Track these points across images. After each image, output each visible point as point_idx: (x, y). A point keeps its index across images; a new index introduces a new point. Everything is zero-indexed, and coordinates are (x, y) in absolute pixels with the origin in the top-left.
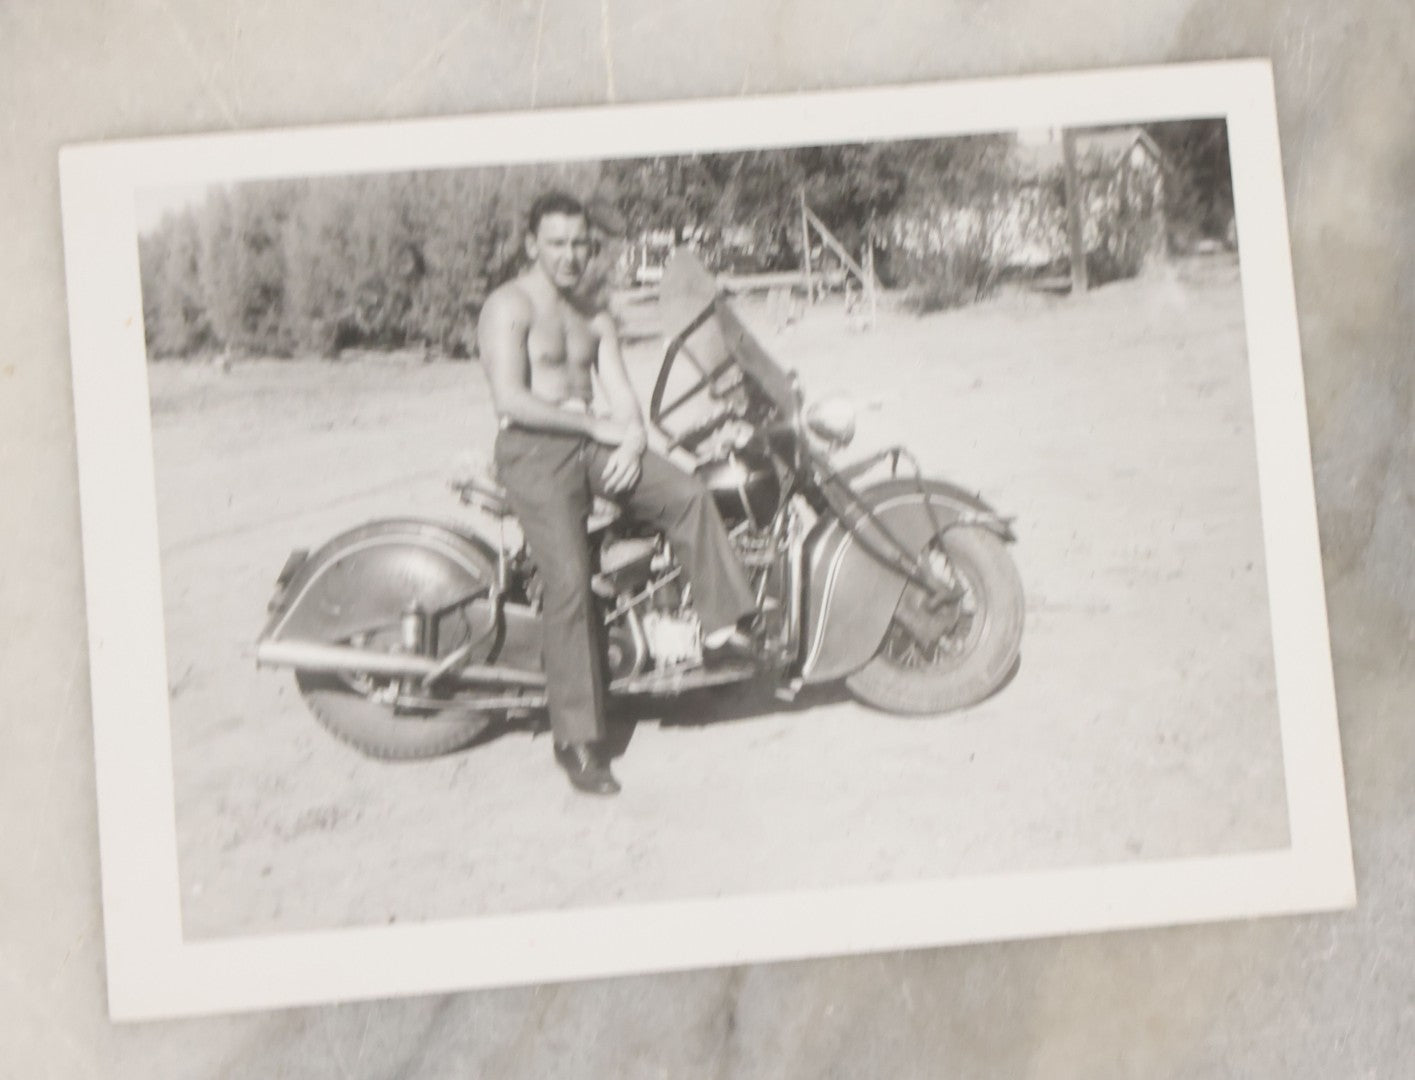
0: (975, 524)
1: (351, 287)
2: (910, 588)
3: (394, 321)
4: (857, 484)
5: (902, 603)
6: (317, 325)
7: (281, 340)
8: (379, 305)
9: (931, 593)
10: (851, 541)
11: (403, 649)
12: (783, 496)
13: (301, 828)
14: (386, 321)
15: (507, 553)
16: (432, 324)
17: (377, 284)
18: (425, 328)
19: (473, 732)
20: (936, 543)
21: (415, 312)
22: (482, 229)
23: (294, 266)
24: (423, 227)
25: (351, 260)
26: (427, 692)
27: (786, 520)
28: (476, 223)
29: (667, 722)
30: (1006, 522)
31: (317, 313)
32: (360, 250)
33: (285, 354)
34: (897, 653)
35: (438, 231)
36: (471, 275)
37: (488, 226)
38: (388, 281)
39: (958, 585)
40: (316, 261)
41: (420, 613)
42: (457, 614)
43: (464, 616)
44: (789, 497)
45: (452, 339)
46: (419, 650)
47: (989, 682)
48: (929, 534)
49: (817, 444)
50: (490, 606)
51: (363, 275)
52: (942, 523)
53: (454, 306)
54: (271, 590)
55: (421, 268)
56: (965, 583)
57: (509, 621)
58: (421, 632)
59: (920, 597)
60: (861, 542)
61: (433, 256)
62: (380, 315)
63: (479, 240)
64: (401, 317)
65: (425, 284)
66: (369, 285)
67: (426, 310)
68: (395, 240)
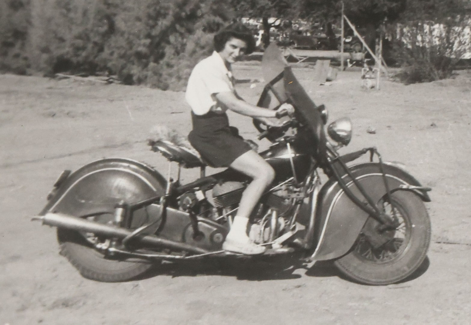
0: (407, 190)
1: (68, 36)
2: (371, 219)
3: (91, 58)
4: (350, 165)
5: (366, 227)
6: (45, 56)
7: (21, 62)
8: (84, 48)
9: (382, 223)
10: (343, 192)
11: (115, 223)
12: (312, 166)
13: (55, 305)
14: (87, 57)
15: (171, 180)
16: (114, 62)
17: (84, 37)
18: (110, 65)
19: (143, 270)
20: (386, 198)
21: (105, 54)
22: (151, 11)
23: (36, 21)
24: (116, 6)
25: (71, 21)
26: (123, 246)
27: (312, 180)
28: (148, 7)
29: (241, 277)
30: (424, 191)
31: (45, 50)
32: (77, 16)
33: (22, 72)
34: (362, 251)
35: (125, 9)
36: (142, 36)
37: (155, 10)
38: (92, 35)
39: (396, 220)
40: (49, 20)
41: (124, 206)
42: (144, 208)
43: (146, 210)
44: (315, 168)
45: (125, 71)
46: (122, 225)
47: (408, 271)
48: (383, 193)
49: (330, 142)
50: (160, 207)
51: (77, 30)
52: (391, 188)
53: (129, 52)
54: (50, 189)
55: (112, 29)
56: (401, 220)
57: (168, 215)
58: (124, 216)
59: (375, 224)
60: (348, 193)
61: (120, 24)
62: (84, 54)
63: (149, 17)
64: (96, 57)
65: (113, 38)
66: (79, 37)
67: (112, 54)
68: (99, 12)
